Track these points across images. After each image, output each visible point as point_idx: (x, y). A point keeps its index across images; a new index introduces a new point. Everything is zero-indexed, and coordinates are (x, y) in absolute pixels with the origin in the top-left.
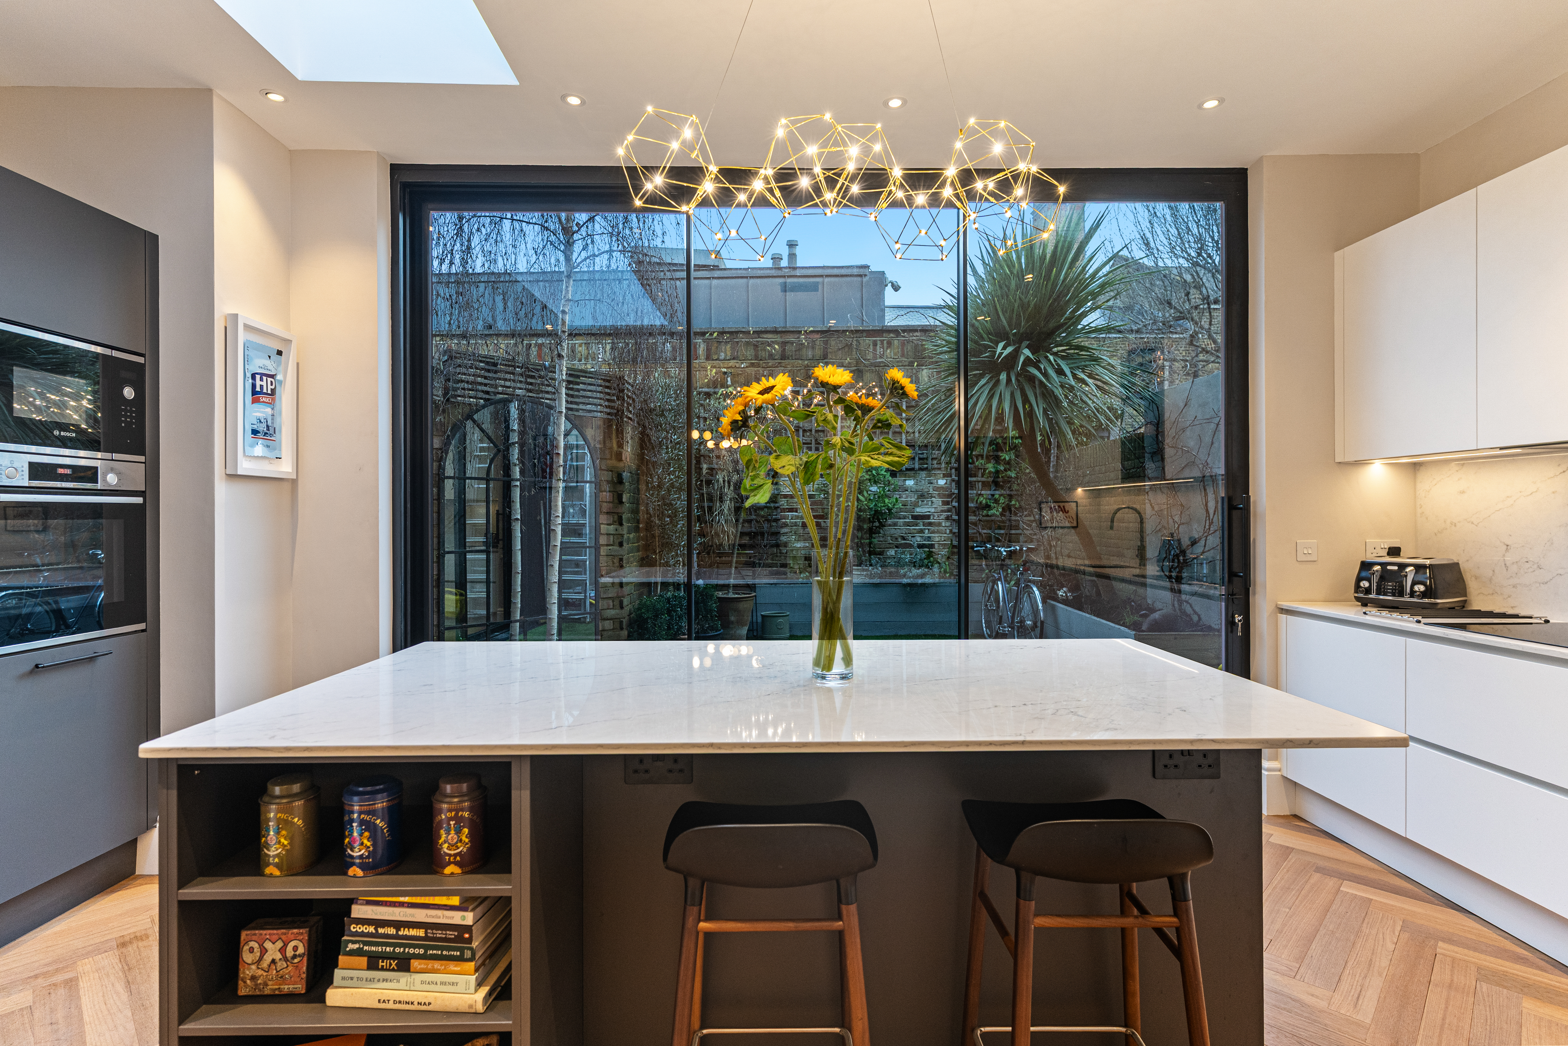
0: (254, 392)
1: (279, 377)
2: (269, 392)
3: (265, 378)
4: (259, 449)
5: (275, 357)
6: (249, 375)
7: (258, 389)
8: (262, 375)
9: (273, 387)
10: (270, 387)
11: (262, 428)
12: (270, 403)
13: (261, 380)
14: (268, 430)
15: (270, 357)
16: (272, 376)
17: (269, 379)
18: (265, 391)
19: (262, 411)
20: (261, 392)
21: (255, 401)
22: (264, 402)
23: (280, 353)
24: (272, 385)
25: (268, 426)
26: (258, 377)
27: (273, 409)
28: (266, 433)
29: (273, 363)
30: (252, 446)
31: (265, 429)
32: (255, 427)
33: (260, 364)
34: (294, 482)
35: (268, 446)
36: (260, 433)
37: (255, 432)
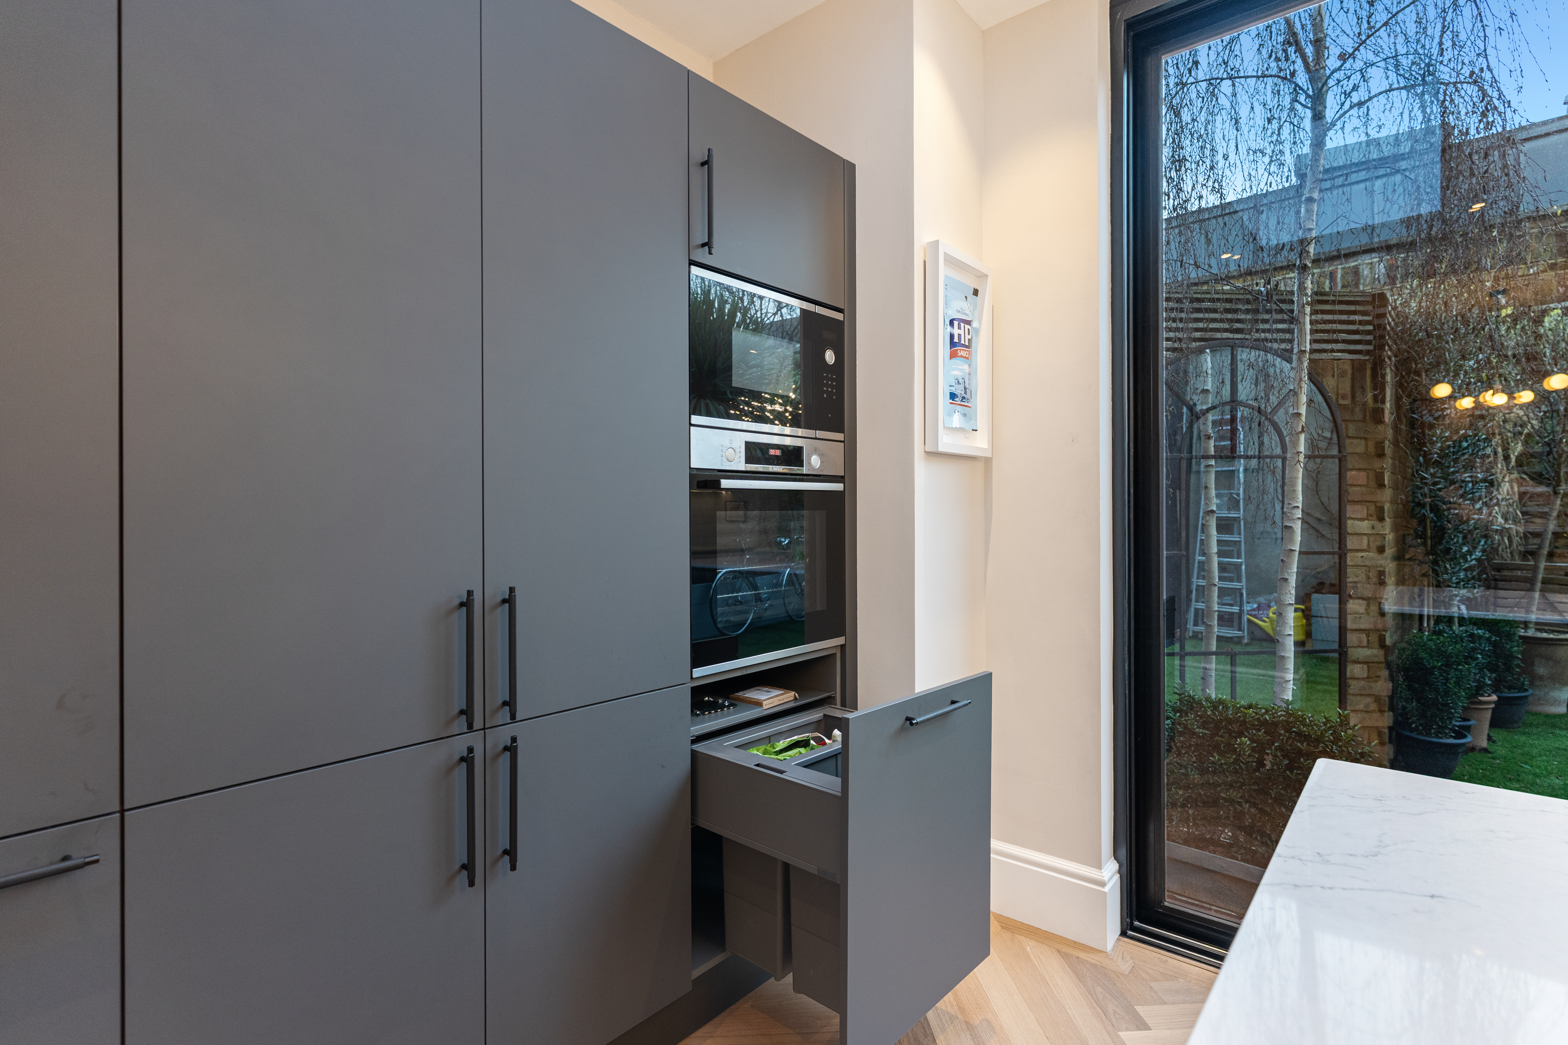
0: (953, 344)
1: (975, 324)
2: (967, 344)
3: (962, 325)
4: (957, 420)
5: (971, 297)
6: (948, 322)
7: (956, 340)
8: (961, 321)
9: (970, 337)
10: (967, 337)
11: (959, 391)
12: (967, 358)
13: (959, 328)
14: (966, 393)
15: (966, 297)
16: (968, 323)
17: (967, 327)
18: (963, 342)
19: (959, 368)
20: (959, 344)
21: (953, 355)
22: (961, 356)
23: (976, 292)
24: (969, 334)
25: (965, 388)
26: (956, 323)
27: (969, 366)
28: (963, 398)
29: (969, 305)
30: (950, 415)
31: (963, 393)
32: (953, 389)
33: (959, 307)
34: (988, 461)
35: (965, 415)
36: (957, 397)
37: (953, 396)
